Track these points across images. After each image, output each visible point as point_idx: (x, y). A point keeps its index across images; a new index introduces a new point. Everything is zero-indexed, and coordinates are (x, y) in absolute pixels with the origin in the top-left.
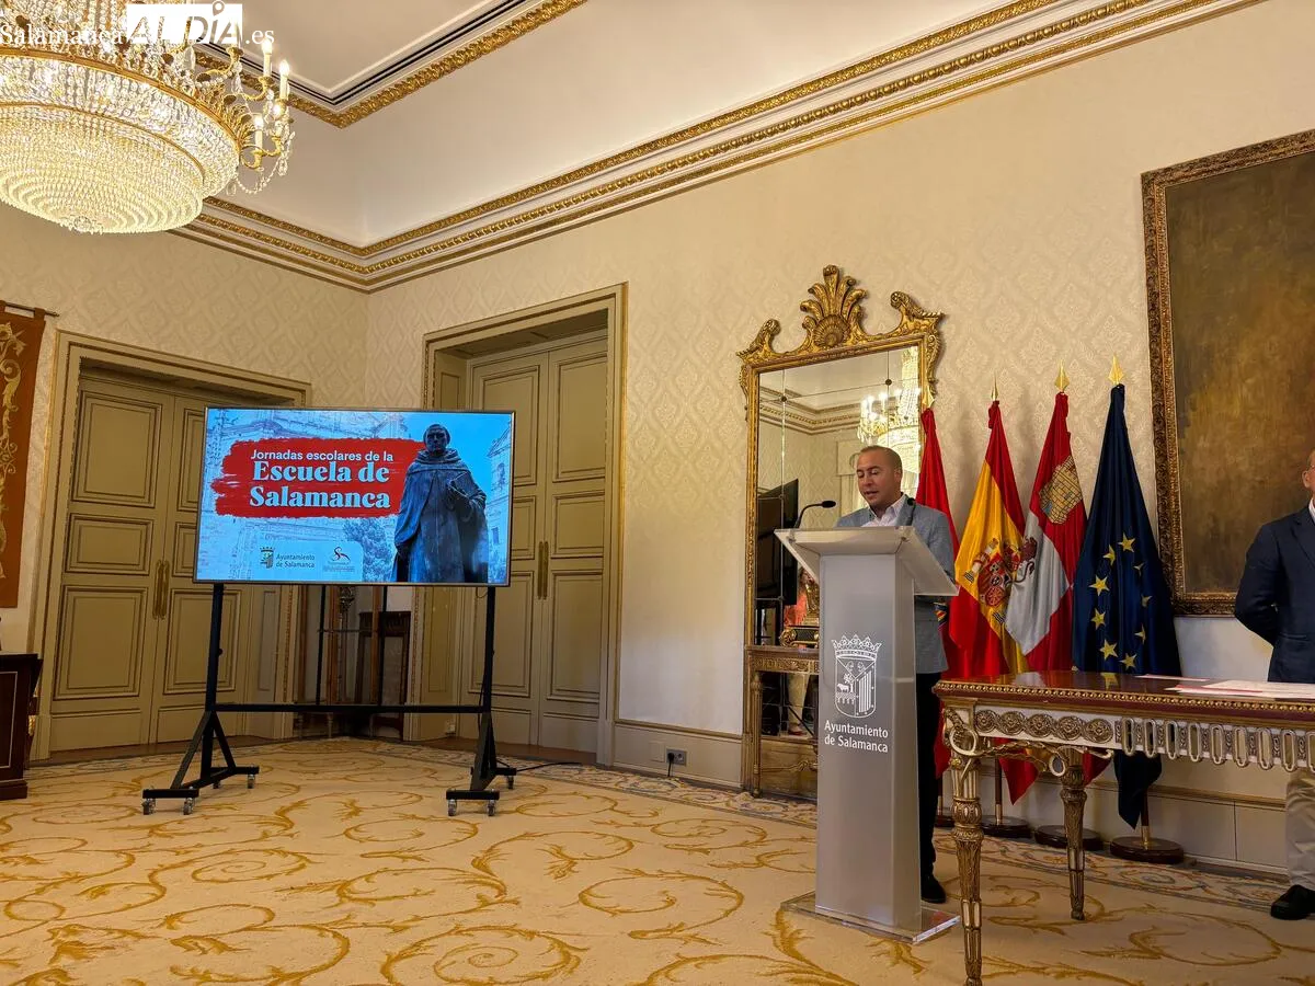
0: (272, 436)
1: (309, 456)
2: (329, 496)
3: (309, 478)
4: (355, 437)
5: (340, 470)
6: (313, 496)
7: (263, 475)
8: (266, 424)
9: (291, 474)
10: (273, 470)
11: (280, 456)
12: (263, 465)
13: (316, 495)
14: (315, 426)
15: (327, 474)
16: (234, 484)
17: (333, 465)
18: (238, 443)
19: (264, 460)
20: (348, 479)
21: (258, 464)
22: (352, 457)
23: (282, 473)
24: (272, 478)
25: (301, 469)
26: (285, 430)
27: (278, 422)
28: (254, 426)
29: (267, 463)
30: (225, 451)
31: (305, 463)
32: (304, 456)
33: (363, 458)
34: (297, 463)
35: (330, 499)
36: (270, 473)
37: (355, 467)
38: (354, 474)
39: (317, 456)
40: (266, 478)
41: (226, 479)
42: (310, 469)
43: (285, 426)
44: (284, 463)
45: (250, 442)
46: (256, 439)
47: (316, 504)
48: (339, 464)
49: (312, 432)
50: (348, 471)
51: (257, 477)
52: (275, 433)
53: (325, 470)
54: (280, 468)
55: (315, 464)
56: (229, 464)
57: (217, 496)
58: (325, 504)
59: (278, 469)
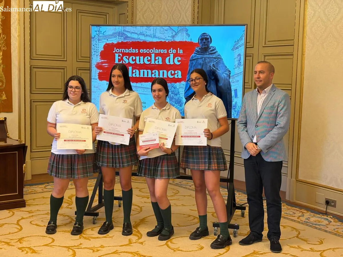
0: (123, 40)
1: (141, 51)
2: (152, 71)
3: (142, 62)
4: (163, 41)
5: (157, 58)
6: (144, 72)
7: (119, 60)
8: (120, 34)
9: (133, 60)
10: (124, 58)
11: (127, 51)
12: (119, 56)
13: (146, 71)
14: (144, 35)
15: (150, 60)
16: (106, 65)
17: (153, 55)
18: (106, 44)
19: (119, 53)
20: (161, 63)
21: (117, 55)
22: (162, 51)
23: (128, 59)
24: (124, 62)
25: (138, 58)
26: (129, 37)
27: (125, 32)
28: (114, 35)
29: (121, 54)
30: (101, 49)
31: (139, 54)
32: (139, 51)
33: (168, 51)
34: (135, 55)
35: (152, 73)
36: (123, 60)
37: (164, 56)
38: (164, 60)
39: (145, 51)
40: (121, 62)
41: (102, 63)
42: (142, 58)
43: (129, 35)
44: (130, 55)
45: (113, 43)
46: (115, 42)
47: (146, 76)
48: (156, 55)
49: (142, 38)
50: (160, 58)
51: (117, 62)
52: (125, 39)
53: (149, 58)
54: (127, 57)
55: (144, 55)
56: (103, 55)
57: (98, 71)
58: (150, 76)
59: (126, 58)
